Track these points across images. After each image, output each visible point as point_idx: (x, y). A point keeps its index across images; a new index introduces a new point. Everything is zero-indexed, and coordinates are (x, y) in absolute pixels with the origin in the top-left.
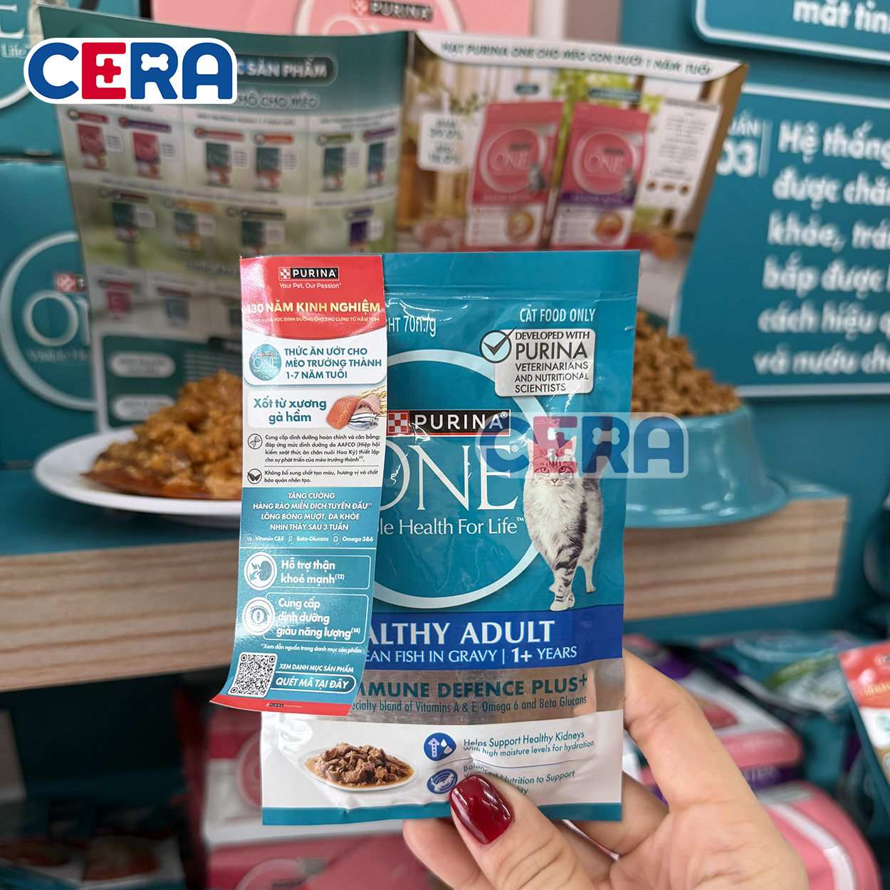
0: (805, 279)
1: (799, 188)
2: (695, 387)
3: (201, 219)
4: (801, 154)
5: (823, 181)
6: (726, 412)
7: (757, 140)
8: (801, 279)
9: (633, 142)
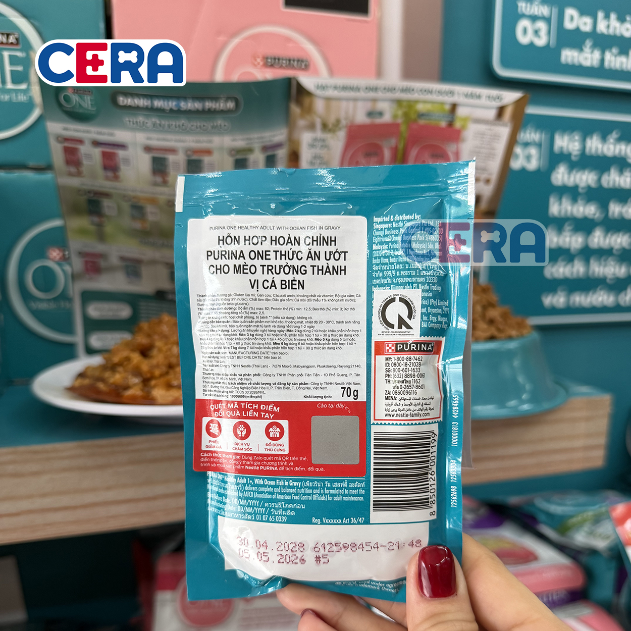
0: (577, 241)
1: (569, 178)
2: (499, 319)
3: (149, 209)
4: (570, 155)
5: (586, 172)
6: (521, 336)
7: (539, 145)
8: (573, 241)
9: (451, 149)
